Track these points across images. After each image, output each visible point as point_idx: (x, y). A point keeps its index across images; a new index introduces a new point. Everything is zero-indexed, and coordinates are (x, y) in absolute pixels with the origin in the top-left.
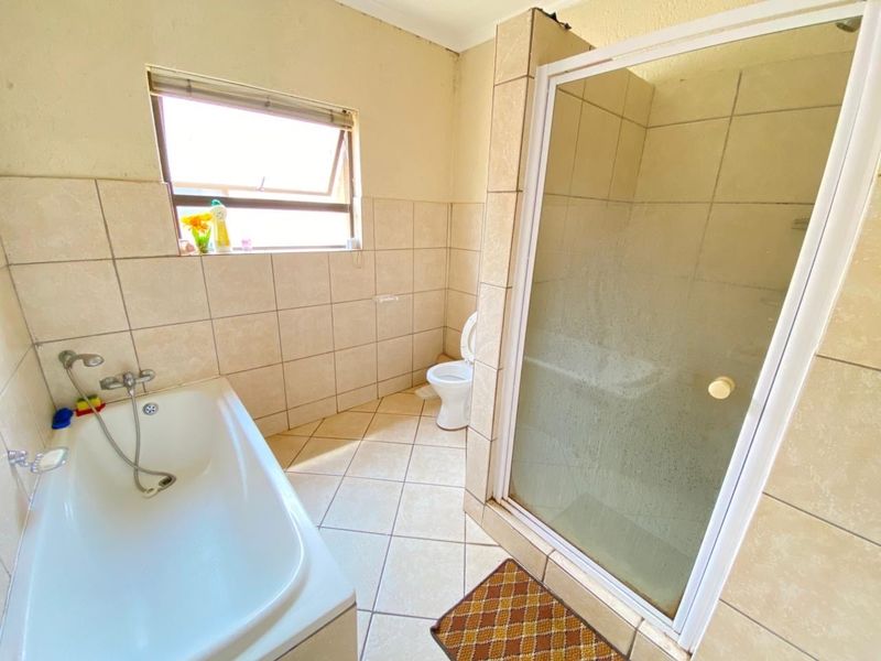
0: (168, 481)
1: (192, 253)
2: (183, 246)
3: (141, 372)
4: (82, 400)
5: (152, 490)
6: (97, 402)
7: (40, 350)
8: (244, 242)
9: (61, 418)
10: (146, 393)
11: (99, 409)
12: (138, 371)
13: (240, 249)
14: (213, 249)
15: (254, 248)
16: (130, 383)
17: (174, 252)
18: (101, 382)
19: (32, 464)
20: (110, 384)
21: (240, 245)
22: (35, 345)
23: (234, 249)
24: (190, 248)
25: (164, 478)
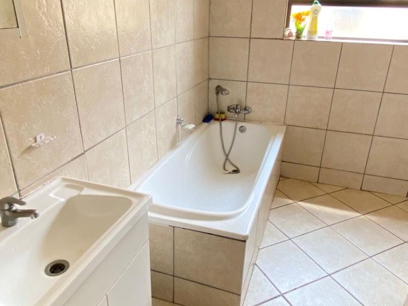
0: (236, 171)
1: (291, 38)
2: (287, 33)
3: (246, 107)
4: (218, 113)
5: (227, 170)
6: (223, 116)
7: (210, 81)
8: (327, 33)
9: (208, 118)
10: (244, 120)
11: (222, 120)
12: (244, 107)
13: (323, 38)
14: (305, 36)
15: (333, 38)
16: (237, 111)
17: (280, 36)
18: (229, 107)
19: (183, 126)
20: (231, 109)
21: (323, 35)
22: (209, 79)
23: (319, 37)
24: (290, 35)
25: (235, 169)
